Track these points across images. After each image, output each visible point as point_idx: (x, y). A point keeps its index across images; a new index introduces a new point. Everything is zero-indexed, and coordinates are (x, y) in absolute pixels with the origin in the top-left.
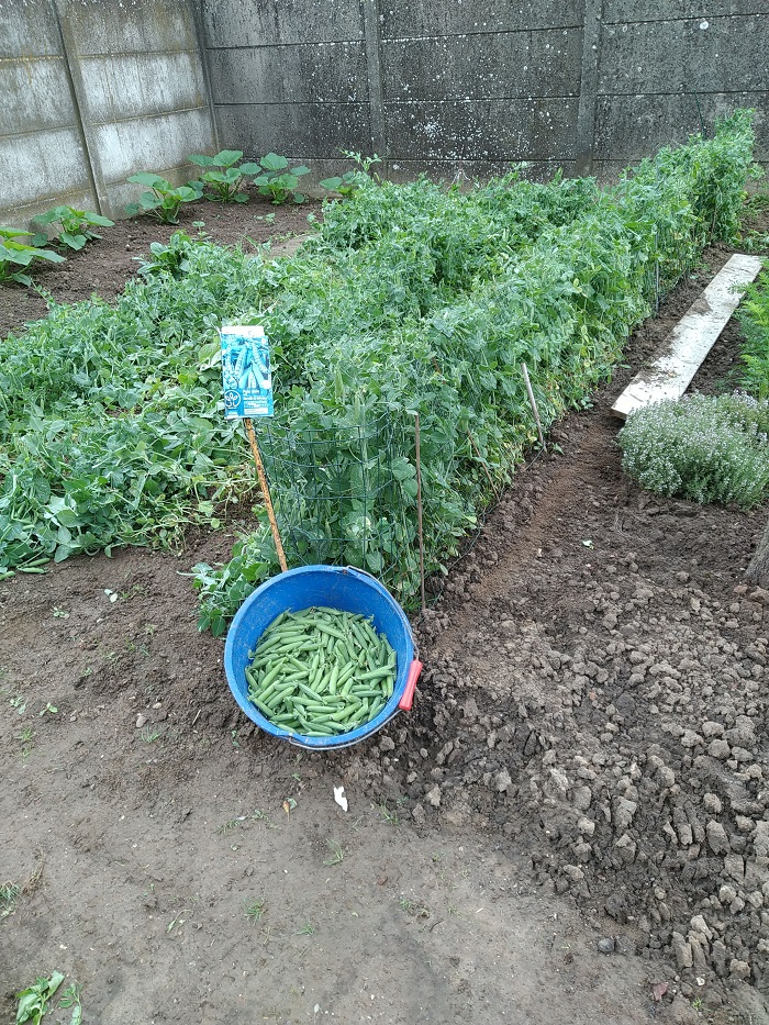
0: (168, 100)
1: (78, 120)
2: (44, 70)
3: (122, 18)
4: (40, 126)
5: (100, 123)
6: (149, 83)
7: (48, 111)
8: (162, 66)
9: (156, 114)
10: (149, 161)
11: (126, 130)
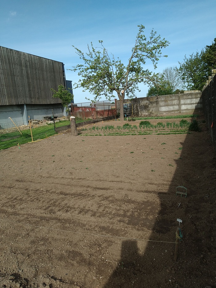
0: (194, 102)
1: (179, 105)
2: (176, 101)
3: (188, 95)
4: (175, 105)
5: (182, 105)
6: (191, 101)
7: (176, 104)
8: (195, 99)
9: (191, 104)
10: (189, 108)
11: (186, 105)
